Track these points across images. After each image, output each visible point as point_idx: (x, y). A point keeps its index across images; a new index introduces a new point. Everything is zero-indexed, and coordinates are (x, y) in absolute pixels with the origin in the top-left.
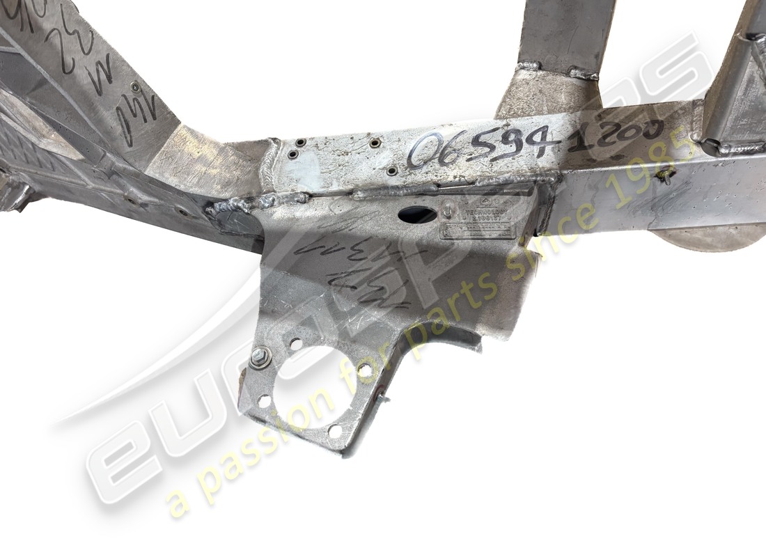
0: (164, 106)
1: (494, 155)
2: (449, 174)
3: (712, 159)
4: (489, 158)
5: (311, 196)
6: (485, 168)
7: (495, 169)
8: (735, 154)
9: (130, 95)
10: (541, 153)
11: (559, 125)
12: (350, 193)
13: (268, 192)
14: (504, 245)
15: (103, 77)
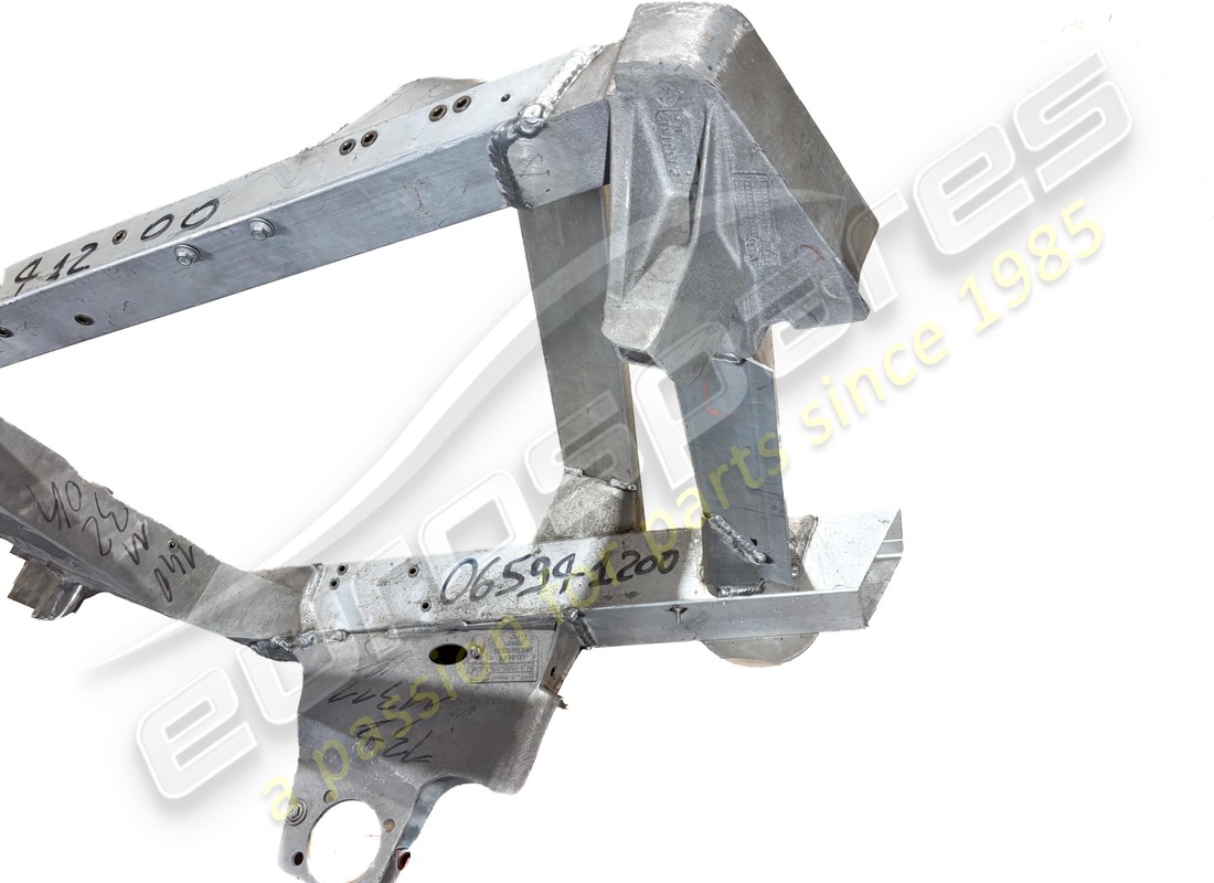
0: (201, 552)
1: (522, 588)
2: (479, 611)
3: (713, 598)
4: (517, 592)
5: (348, 633)
6: (512, 605)
7: (521, 605)
8: (735, 594)
9: (167, 554)
10: (563, 589)
11: (586, 552)
12: (385, 630)
13: (308, 630)
14: (525, 687)
15: (139, 546)
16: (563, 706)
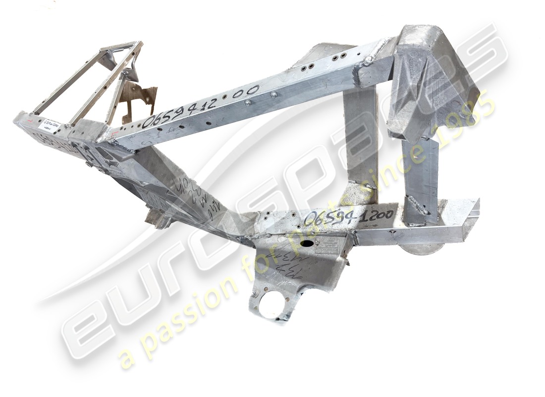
0: (222, 206)
1: (334, 222)
2: (318, 229)
3: (407, 228)
4: (332, 223)
5: (271, 235)
6: (330, 228)
7: (333, 228)
8: (415, 226)
9: (212, 205)
10: (350, 222)
11: (358, 210)
12: (284, 234)
13: (257, 233)
14: (335, 256)
15: (204, 201)
16: (348, 264)
